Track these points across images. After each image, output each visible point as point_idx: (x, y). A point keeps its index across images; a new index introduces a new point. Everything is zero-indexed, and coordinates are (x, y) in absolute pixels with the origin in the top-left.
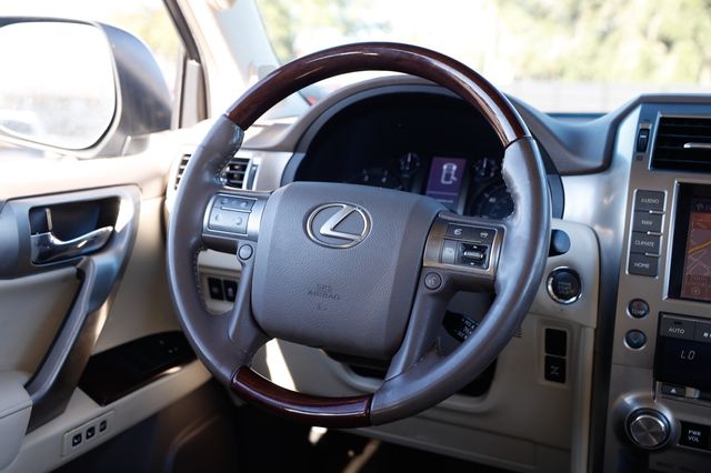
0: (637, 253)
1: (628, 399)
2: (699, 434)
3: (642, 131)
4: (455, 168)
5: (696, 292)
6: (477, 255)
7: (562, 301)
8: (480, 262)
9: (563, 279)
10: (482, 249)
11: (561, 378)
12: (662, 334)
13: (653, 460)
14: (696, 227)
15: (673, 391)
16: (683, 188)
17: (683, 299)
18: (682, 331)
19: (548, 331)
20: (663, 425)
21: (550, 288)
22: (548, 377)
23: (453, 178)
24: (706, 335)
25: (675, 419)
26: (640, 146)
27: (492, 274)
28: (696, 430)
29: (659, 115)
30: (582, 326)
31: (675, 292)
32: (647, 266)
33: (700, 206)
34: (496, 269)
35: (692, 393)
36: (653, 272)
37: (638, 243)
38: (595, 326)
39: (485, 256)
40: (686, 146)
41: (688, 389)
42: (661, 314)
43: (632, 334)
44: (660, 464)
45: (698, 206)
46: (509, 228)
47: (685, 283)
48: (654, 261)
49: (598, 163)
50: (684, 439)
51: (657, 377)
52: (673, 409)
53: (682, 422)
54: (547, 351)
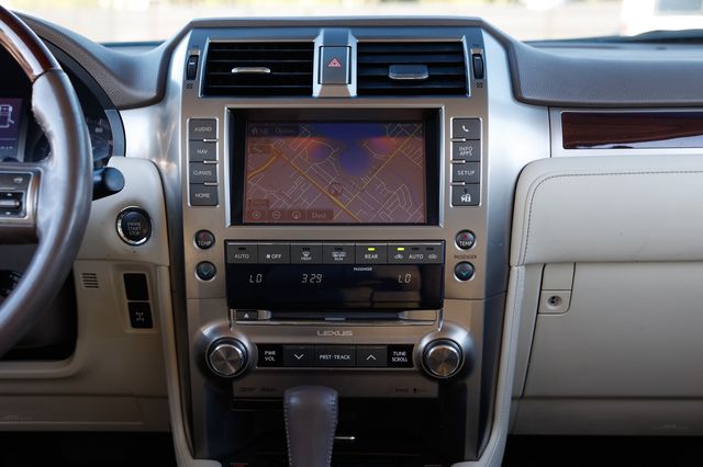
0: (196, 184)
1: (207, 331)
2: (274, 353)
3: (192, 58)
4: (11, 109)
5: (257, 216)
6: (11, 203)
7: (132, 242)
8: (17, 210)
9: (133, 219)
10: (18, 196)
11: (147, 323)
12: (229, 262)
13: (237, 386)
14: (253, 152)
15: (246, 316)
16: (234, 114)
17: (245, 224)
18: (247, 256)
19: (125, 275)
20: (240, 352)
21: (120, 230)
22: (135, 324)
23: (9, 120)
24: (268, 256)
25: (251, 344)
26: (190, 74)
27: (32, 221)
28: (271, 350)
29: (208, 41)
30: (157, 265)
31: (237, 218)
32: (207, 195)
33: (254, 130)
34: (35, 214)
35: (266, 314)
36: (214, 201)
37: (195, 173)
38: (168, 264)
39: (21, 204)
40: (234, 71)
41: (260, 311)
42: (226, 242)
43: (202, 266)
44: (243, 389)
45: (253, 131)
46: (46, 170)
47: (246, 208)
48: (214, 190)
49: (152, 94)
50: (262, 361)
51: (231, 305)
52: (248, 334)
53: (257, 344)
54: (129, 298)
